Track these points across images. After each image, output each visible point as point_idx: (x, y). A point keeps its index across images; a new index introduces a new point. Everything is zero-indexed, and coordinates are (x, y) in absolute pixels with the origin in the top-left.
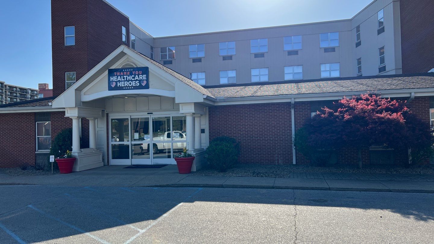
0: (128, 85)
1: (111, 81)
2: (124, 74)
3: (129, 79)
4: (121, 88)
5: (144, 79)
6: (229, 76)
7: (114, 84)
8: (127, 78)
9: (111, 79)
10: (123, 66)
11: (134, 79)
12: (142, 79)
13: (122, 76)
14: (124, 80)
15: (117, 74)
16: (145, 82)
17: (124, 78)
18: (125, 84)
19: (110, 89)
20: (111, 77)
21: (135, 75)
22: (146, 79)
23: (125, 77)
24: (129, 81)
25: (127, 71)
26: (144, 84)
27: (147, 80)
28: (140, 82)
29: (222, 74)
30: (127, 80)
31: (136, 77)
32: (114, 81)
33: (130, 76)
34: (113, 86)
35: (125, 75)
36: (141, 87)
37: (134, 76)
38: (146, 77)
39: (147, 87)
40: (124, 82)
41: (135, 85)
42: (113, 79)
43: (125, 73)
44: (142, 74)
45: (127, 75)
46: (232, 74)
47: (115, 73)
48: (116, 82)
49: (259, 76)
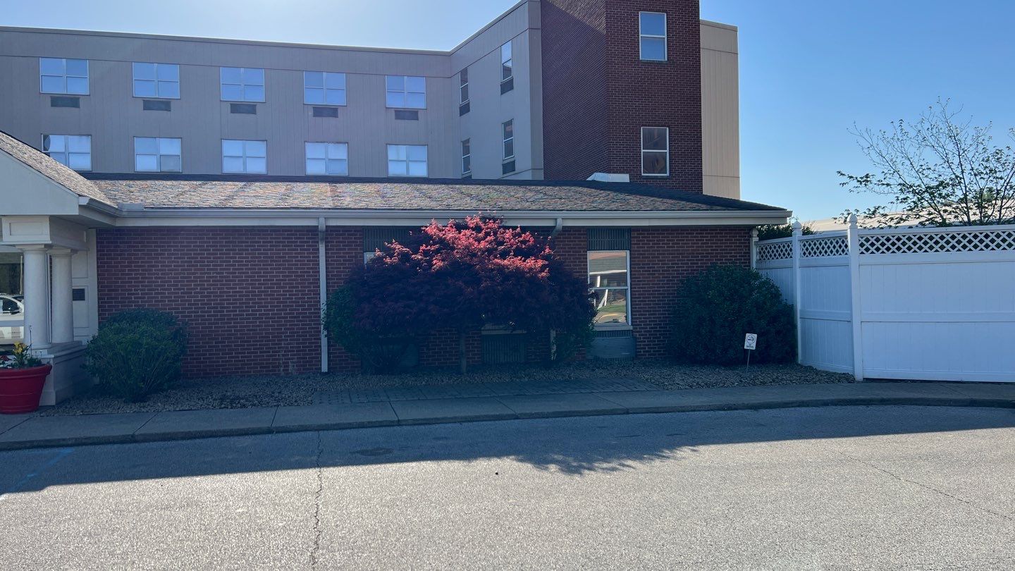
6: (163, 152)
29: (140, 145)
46: (171, 148)
49: (244, 158)
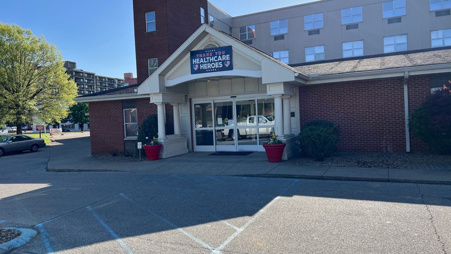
0: (211, 66)
1: (194, 63)
2: (206, 55)
3: (212, 60)
4: (204, 71)
5: (227, 59)
6: (316, 53)
7: (197, 66)
8: (209, 59)
9: (194, 61)
10: (205, 47)
11: (216, 60)
12: (225, 60)
13: (205, 58)
14: (206, 62)
15: (199, 56)
16: (229, 63)
17: (206, 60)
18: (208, 66)
19: (193, 72)
20: (193, 60)
21: (218, 56)
22: (229, 59)
23: (208, 58)
24: (212, 62)
25: (209, 52)
26: (227, 65)
27: (231, 60)
28: (223, 64)
29: (307, 51)
30: (209, 62)
31: (219, 58)
32: (197, 64)
33: (213, 57)
34: (196, 69)
35: (208, 57)
36: (224, 69)
37: (216, 57)
38: (229, 57)
39: (231, 68)
40: (206, 64)
41: (218, 67)
42: (195, 61)
43: (208, 54)
44: (225, 54)
45: (209, 56)
46: (320, 50)
47: (198, 55)
48: (199, 65)
49: (352, 50)
